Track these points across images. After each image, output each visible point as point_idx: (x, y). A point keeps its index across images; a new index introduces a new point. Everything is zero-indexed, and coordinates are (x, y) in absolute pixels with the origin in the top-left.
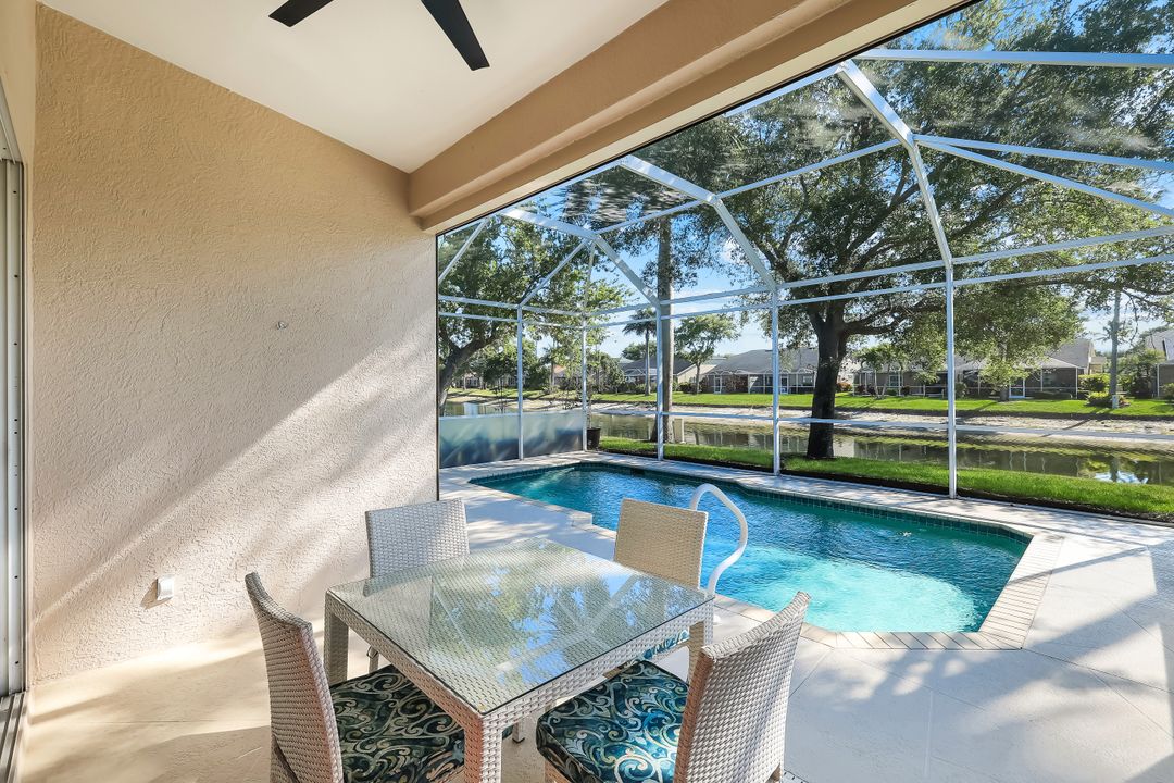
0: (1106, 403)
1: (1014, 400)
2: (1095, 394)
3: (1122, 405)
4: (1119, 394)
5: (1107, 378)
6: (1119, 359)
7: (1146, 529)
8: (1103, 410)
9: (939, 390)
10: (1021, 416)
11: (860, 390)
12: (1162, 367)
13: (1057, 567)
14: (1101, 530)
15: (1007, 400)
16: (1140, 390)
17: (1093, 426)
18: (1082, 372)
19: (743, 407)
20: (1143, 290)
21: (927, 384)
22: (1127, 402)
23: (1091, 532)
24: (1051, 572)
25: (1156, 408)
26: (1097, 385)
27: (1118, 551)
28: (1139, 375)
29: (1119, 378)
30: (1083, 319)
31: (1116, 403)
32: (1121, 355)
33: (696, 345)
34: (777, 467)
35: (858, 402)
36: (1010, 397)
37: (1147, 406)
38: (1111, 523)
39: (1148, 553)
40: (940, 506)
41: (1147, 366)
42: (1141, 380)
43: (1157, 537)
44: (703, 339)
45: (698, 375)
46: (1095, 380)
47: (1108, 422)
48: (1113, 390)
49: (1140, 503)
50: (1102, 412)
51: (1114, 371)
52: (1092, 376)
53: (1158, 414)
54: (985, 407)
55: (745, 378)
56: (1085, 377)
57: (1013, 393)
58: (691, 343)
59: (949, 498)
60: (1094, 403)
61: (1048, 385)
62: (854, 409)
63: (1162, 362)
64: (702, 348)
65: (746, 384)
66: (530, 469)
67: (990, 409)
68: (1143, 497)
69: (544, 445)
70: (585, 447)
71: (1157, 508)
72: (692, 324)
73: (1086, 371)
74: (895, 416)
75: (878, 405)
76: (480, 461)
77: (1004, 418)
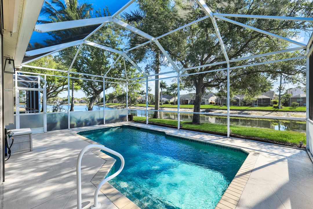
0: (278, 107)
1: (255, 106)
2: (275, 105)
3: (281, 108)
4: (281, 105)
5: (278, 101)
6: (281, 97)
7: (286, 149)
8: (276, 109)
9: (236, 104)
10: (257, 111)
11: (217, 104)
12: (291, 98)
13: (254, 168)
14: (272, 150)
15: (253, 107)
16: (286, 104)
17: (274, 113)
18: (272, 99)
19: (186, 108)
20: (287, 74)
21: (233, 102)
22: (283, 107)
23: (269, 151)
24: (252, 171)
25: (290, 109)
26: (275, 103)
27: (276, 160)
28: (286, 100)
29: (281, 101)
30: (272, 86)
31: (280, 107)
32: (281, 95)
33: (175, 92)
34: (179, 127)
35: (216, 107)
36: (254, 106)
37: (287, 108)
38: (275, 147)
39: (286, 160)
40: (223, 141)
41: (288, 98)
42: (286, 101)
43: (290, 152)
44: (176, 90)
45: (175, 100)
46: (275, 101)
47: (278, 112)
48: (279, 104)
49: (285, 139)
50: (276, 110)
51: (280, 99)
52: (274, 100)
53: (290, 110)
54: (247, 108)
55: (187, 101)
56: (273, 101)
57: (255, 105)
58: (173, 91)
59: (227, 138)
60: (275, 107)
61: (264, 103)
62: (215, 109)
63: (291, 97)
64: (176, 92)
65: (188, 102)
66: (105, 128)
67: (249, 109)
68: (286, 136)
69: (113, 120)
70: (127, 121)
71: (290, 141)
72: (173, 86)
73: (273, 99)
74: (225, 111)
75: (221, 108)
76: (90, 125)
77: (252, 111)
